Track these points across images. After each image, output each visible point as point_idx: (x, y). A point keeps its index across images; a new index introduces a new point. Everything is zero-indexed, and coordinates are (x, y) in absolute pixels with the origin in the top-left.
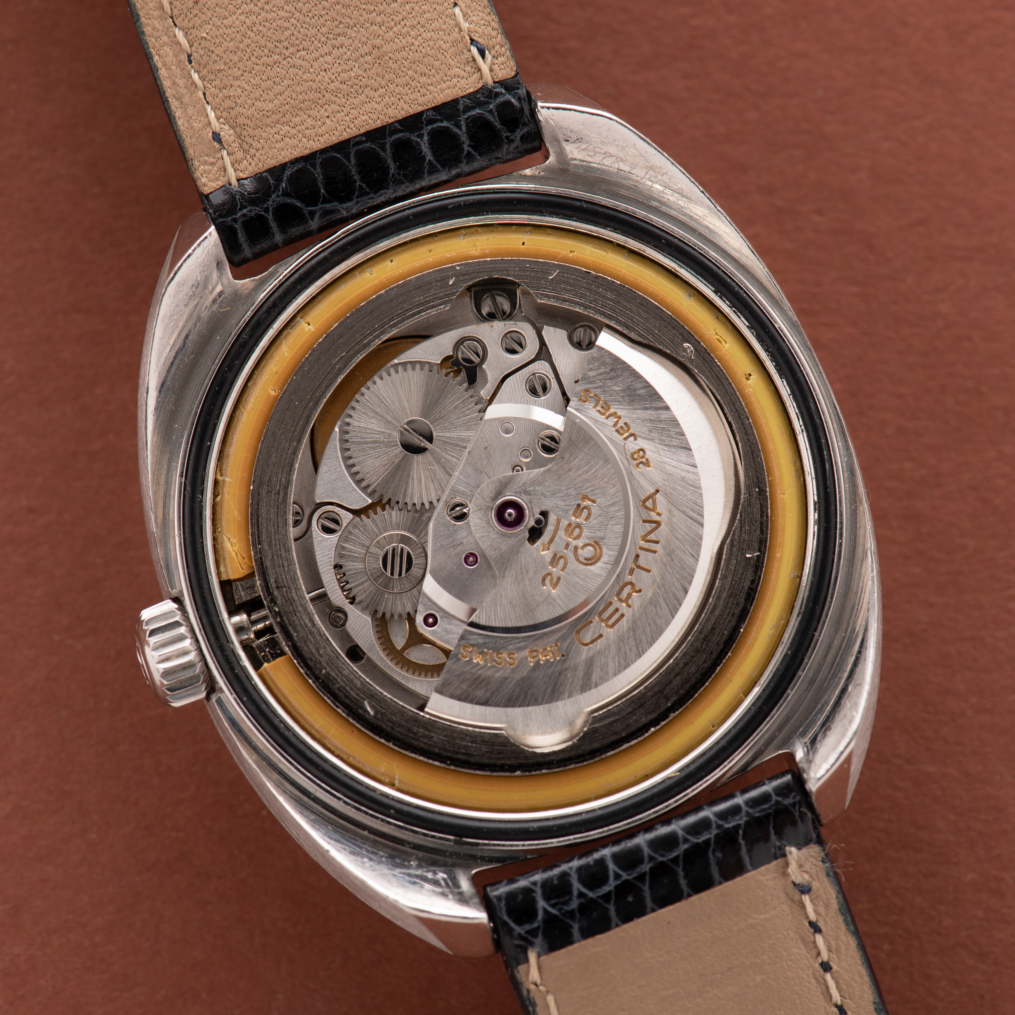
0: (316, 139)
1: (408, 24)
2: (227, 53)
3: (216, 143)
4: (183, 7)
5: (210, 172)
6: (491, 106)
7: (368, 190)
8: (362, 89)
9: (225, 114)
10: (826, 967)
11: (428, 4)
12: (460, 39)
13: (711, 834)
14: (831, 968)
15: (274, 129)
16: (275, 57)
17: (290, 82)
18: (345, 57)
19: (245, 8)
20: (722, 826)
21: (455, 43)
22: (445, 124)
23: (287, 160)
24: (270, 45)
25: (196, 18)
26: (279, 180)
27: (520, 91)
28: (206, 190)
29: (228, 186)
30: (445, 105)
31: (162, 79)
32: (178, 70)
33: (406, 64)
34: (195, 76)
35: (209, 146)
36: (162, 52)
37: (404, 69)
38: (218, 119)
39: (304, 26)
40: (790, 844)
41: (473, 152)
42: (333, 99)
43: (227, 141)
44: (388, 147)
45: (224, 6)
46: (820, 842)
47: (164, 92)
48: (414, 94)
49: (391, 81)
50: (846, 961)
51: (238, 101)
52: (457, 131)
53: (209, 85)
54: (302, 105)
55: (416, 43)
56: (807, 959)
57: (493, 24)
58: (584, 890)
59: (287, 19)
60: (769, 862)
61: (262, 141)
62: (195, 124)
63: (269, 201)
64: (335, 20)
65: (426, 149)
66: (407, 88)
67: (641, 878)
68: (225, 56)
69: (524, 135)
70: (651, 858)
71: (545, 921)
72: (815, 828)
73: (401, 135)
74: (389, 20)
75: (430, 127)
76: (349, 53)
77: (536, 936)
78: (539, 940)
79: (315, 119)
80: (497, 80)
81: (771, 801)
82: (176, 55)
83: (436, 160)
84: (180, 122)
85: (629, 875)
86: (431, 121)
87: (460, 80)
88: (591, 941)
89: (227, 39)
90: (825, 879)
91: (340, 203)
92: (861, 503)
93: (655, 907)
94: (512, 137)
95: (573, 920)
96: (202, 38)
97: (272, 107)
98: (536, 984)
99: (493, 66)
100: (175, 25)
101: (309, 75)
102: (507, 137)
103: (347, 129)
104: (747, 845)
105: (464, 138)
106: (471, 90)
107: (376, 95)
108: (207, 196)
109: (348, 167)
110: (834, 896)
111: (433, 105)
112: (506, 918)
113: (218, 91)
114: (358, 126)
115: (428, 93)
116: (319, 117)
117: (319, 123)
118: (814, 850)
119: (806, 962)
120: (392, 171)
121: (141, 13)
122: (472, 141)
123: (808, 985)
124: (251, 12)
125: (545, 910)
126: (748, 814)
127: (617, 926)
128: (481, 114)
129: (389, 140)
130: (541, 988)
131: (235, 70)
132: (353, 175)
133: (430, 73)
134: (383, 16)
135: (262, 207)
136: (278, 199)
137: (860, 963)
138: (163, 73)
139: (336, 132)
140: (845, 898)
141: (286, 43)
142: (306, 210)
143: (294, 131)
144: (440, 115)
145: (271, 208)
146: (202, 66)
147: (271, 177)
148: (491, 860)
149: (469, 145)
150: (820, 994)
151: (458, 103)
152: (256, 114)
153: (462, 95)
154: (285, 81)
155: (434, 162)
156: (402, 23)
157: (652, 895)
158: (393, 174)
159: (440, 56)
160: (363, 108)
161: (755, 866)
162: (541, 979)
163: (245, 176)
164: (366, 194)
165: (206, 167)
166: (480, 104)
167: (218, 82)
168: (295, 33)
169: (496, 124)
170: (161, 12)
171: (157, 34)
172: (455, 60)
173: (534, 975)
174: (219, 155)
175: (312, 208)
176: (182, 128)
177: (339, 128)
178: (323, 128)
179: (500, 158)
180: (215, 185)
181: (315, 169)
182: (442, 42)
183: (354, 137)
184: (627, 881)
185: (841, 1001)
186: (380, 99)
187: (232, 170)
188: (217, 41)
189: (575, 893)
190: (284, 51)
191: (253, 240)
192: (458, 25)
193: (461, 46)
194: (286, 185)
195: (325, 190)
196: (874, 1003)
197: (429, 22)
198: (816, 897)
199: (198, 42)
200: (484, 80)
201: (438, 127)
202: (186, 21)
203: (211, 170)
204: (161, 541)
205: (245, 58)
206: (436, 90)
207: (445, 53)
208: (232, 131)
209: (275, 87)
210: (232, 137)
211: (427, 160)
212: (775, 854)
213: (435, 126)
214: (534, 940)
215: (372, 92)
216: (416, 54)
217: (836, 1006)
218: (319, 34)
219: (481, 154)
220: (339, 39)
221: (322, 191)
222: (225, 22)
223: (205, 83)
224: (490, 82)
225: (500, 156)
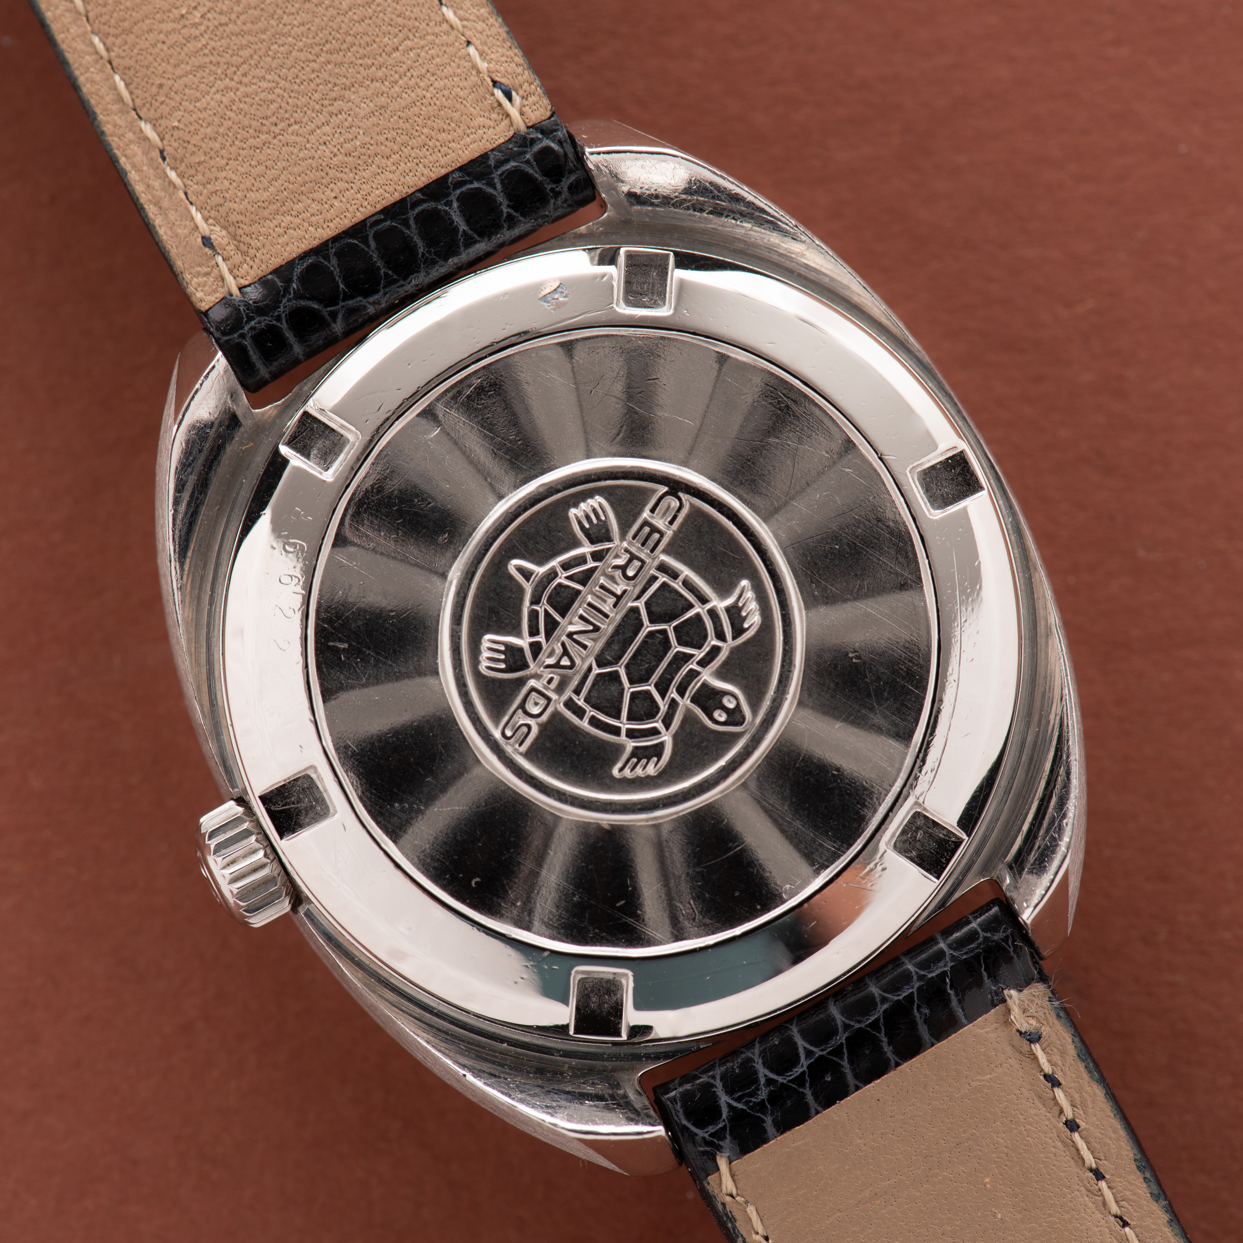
0: (325, 226)
1: (415, 74)
2: (206, 140)
3: (207, 249)
4: (147, 95)
5: (205, 284)
6: (528, 156)
7: (395, 277)
8: (372, 158)
9: (213, 213)
10: (1072, 1126)
11: (436, 47)
12: (479, 83)
13: (912, 988)
14: (1078, 1127)
15: (274, 221)
16: (263, 137)
17: (285, 164)
18: (346, 124)
19: (219, 85)
20: (924, 975)
21: (474, 88)
22: (476, 185)
23: (295, 256)
24: (255, 124)
25: (163, 106)
26: (288, 281)
27: (559, 133)
28: (204, 306)
29: (229, 297)
30: (472, 162)
31: (133, 183)
32: (151, 171)
33: (420, 121)
34: (172, 175)
35: (200, 254)
36: (128, 152)
37: (418, 128)
38: (206, 220)
39: (293, 95)
40: (1009, 987)
41: (515, 214)
42: (339, 175)
43: (220, 244)
44: (412, 222)
45: (194, 86)
46: (1043, 979)
47: (138, 199)
48: (434, 155)
49: (405, 144)
50: (1095, 1116)
51: (227, 195)
52: (491, 191)
53: (189, 182)
54: (303, 188)
55: (428, 95)
56: (1049, 1120)
57: (516, 59)
58: (772, 1076)
59: (271, 91)
60: (987, 1012)
61: (261, 238)
62: (179, 231)
63: (279, 307)
64: (327, 82)
65: (458, 219)
66: (425, 150)
67: (837, 1052)
68: (204, 145)
69: (571, 184)
70: (846, 1027)
71: (731, 1119)
72: (1035, 963)
73: (425, 206)
74: (393, 73)
75: (458, 192)
76: (350, 119)
77: (723, 1138)
78: (727, 1143)
79: (321, 202)
80: (530, 124)
81: (978, 939)
82: (146, 153)
83: (471, 229)
84: (161, 231)
85: (822, 1050)
86: (458, 184)
87: (486, 131)
88: (788, 1134)
89: (204, 125)
90: (1056, 1022)
91: (365, 297)
92: (1036, 569)
93: (859, 1084)
94: (558, 189)
95: (764, 1114)
96: (174, 128)
97: (268, 196)
98: (732, 1196)
99: (524, 109)
100: (140, 118)
101: (306, 152)
102: (552, 190)
103: (361, 209)
104: (957, 995)
105: (501, 198)
106: (502, 140)
107: (389, 163)
108: (206, 313)
109: (368, 253)
110: (1070, 1041)
111: (459, 165)
112: (685, 1122)
113: (201, 187)
114: (373, 203)
115: (450, 151)
116: (325, 200)
117: (326, 206)
118: (1038, 989)
119: (1047, 1123)
120: (421, 250)
121: (98, 110)
122: (510, 200)
123: (1053, 1150)
124: (227, 89)
125: (729, 1105)
126: (953, 957)
127: (818, 1113)
128: (516, 166)
129: (412, 214)
130: (738, 1198)
131: (218, 159)
132: (376, 262)
133: (450, 128)
134: (384, 69)
135: (272, 316)
136: (290, 303)
137: (1112, 1115)
138: (133, 176)
139: (347, 214)
140: (1082, 1041)
141: (274, 119)
142: (325, 312)
143: (298, 221)
144: (468, 175)
145: (283, 316)
146: (178, 161)
147: (278, 277)
148: (657, 1057)
149: (509, 206)
150: (1070, 1159)
151: (488, 158)
152: (249, 207)
153: (491, 147)
154: (279, 164)
155: (470, 232)
156: (409, 74)
157: (853, 1070)
158: (423, 254)
159: (458, 106)
160: (376, 181)
161: (971, 1019)
162: (737, 1188)
163: (247, 283)
164: (394, 282)
165: (200, 279)
166: (513, 156)
167: (200, 177)
168: (283, 105)
169: (537, 176)
170: (121, 105)
171: (120, 132)
172: (478, 108)
173: (728, 1184)
174: (213, 262)
175: (332, 309)
176: (165, 237)
177: (351, 209)
178: (332, 211)
179: (547, 216)
180: (213, 299)
181: (329, 262)
182: (459, 89)
183: (370, 217)
184: (821, 1057)
185: (1096, 1162)
186: (394, 168)
187: (231, 278)
188: (192, 128)
189: (763, 1081)
190: (273, 128)
191: (268, 356)
192: (474, 67)
193: (481, 90)
194: (297, 286)
195: (345, 284)
196: (1136, 1160)
197: (441, 68)
198: (1049, 1045)
199: (170, 133)
200: (515, 127)
201: (468, 189)
202: (152, 111)
203: (206, 282)
204: (211, 733)
205: (228, 144)
206: (459, 146)
207: (465, 102)
208: (224, 233)
209: (268, 172)
210: (226, 239)
211: (461, 230)
212: (993, 1000)
213: (464, 189)
214: (721, 1143)
215: (384, 161)
216: (430, 108)
217: (1091, 1170)
218: (311, 103)
219: (523, 215)
220: (335, 104)
221: (342, 286)
222: (198, 104)
223: (185, 180)
224: (523, 128)
225: (547, 213)
